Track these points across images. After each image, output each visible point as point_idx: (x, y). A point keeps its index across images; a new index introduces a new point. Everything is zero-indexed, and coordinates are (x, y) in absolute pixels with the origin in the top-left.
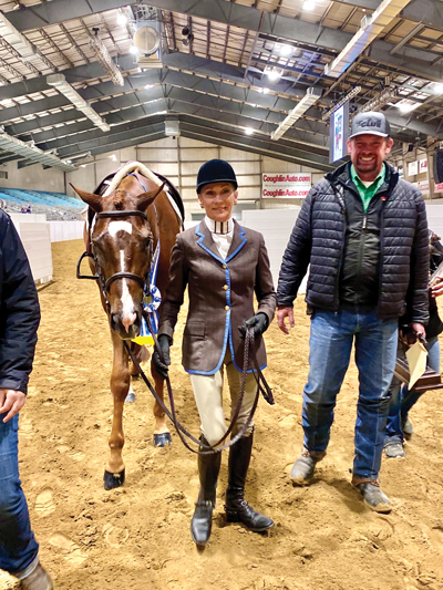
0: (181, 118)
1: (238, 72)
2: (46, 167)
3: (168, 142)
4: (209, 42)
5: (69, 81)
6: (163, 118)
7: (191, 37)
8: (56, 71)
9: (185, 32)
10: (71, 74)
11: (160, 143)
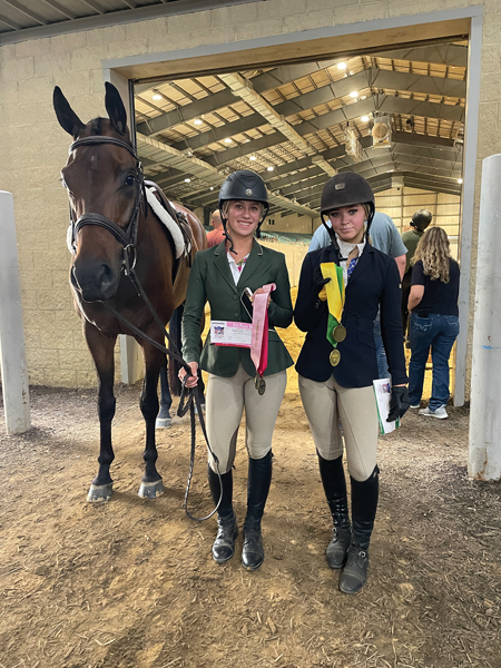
0: (405, 174)
1: (450, 143)
2: (300, 215)
3: (393, 191)
4: (426, 125)
5: (326, 159)
6: (391, 175)
7: (413, 124)
8: (318, 154)
9: (408, 122)
10: (327, 154)
11: (387, 192)
